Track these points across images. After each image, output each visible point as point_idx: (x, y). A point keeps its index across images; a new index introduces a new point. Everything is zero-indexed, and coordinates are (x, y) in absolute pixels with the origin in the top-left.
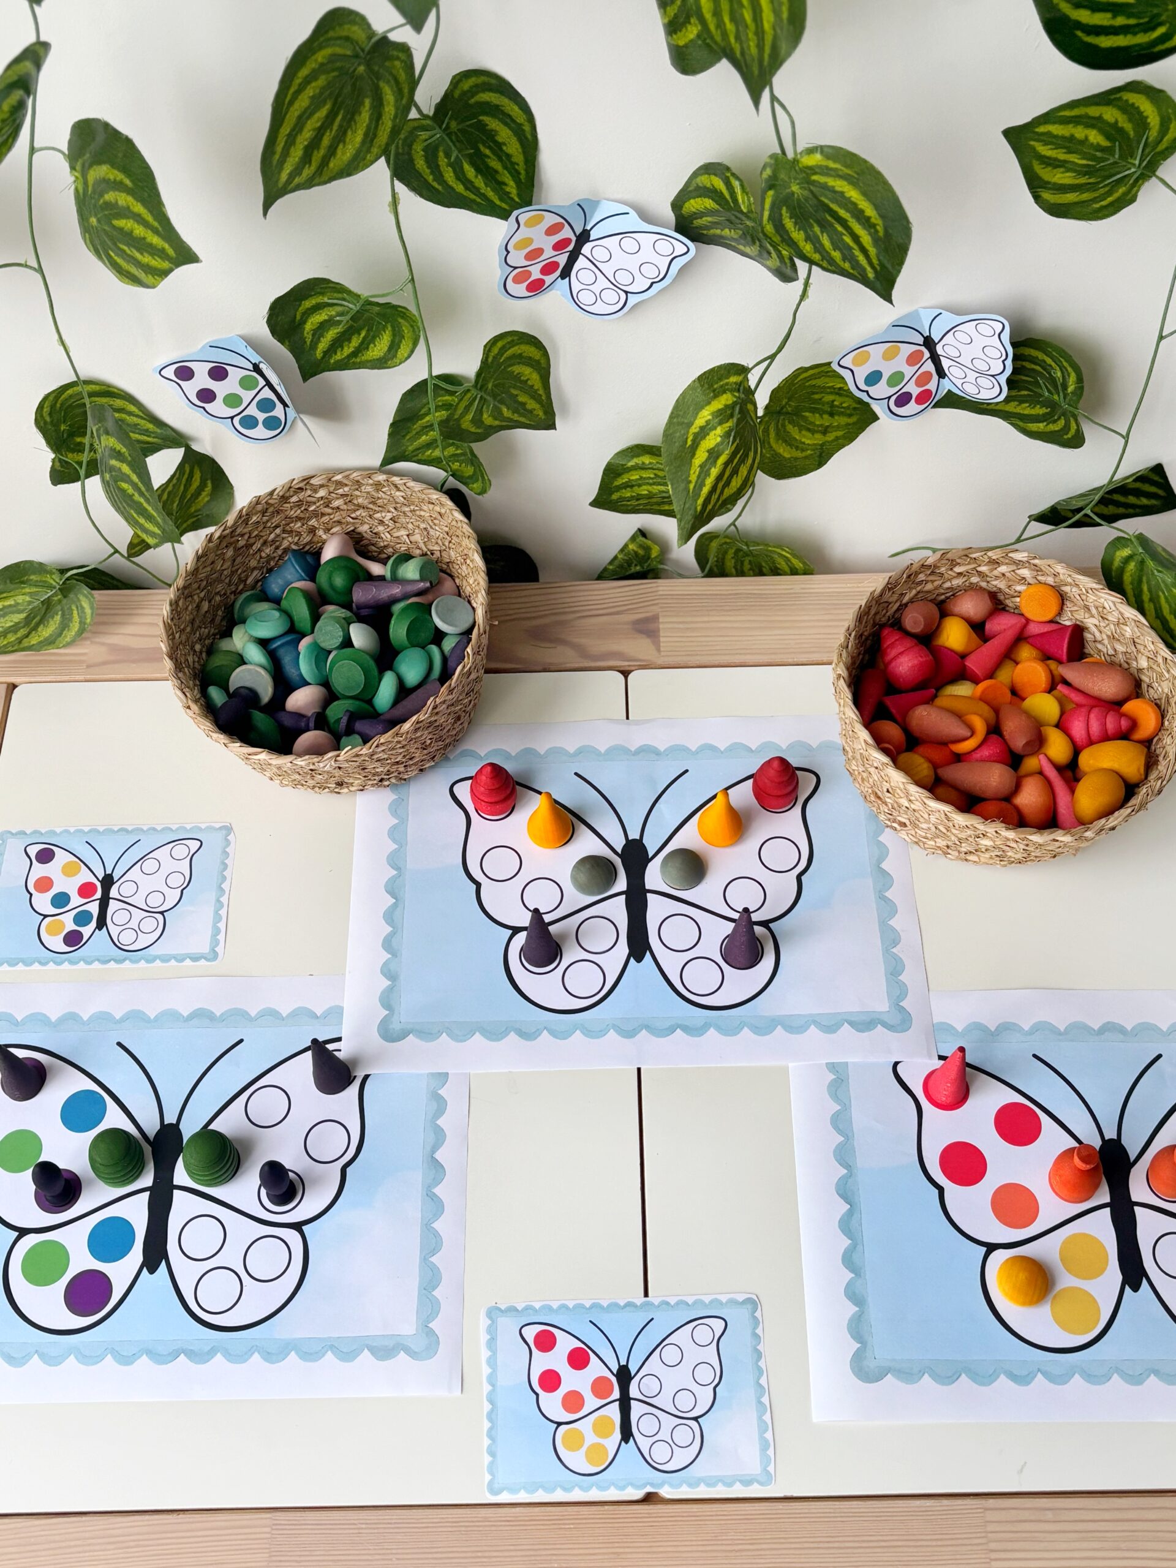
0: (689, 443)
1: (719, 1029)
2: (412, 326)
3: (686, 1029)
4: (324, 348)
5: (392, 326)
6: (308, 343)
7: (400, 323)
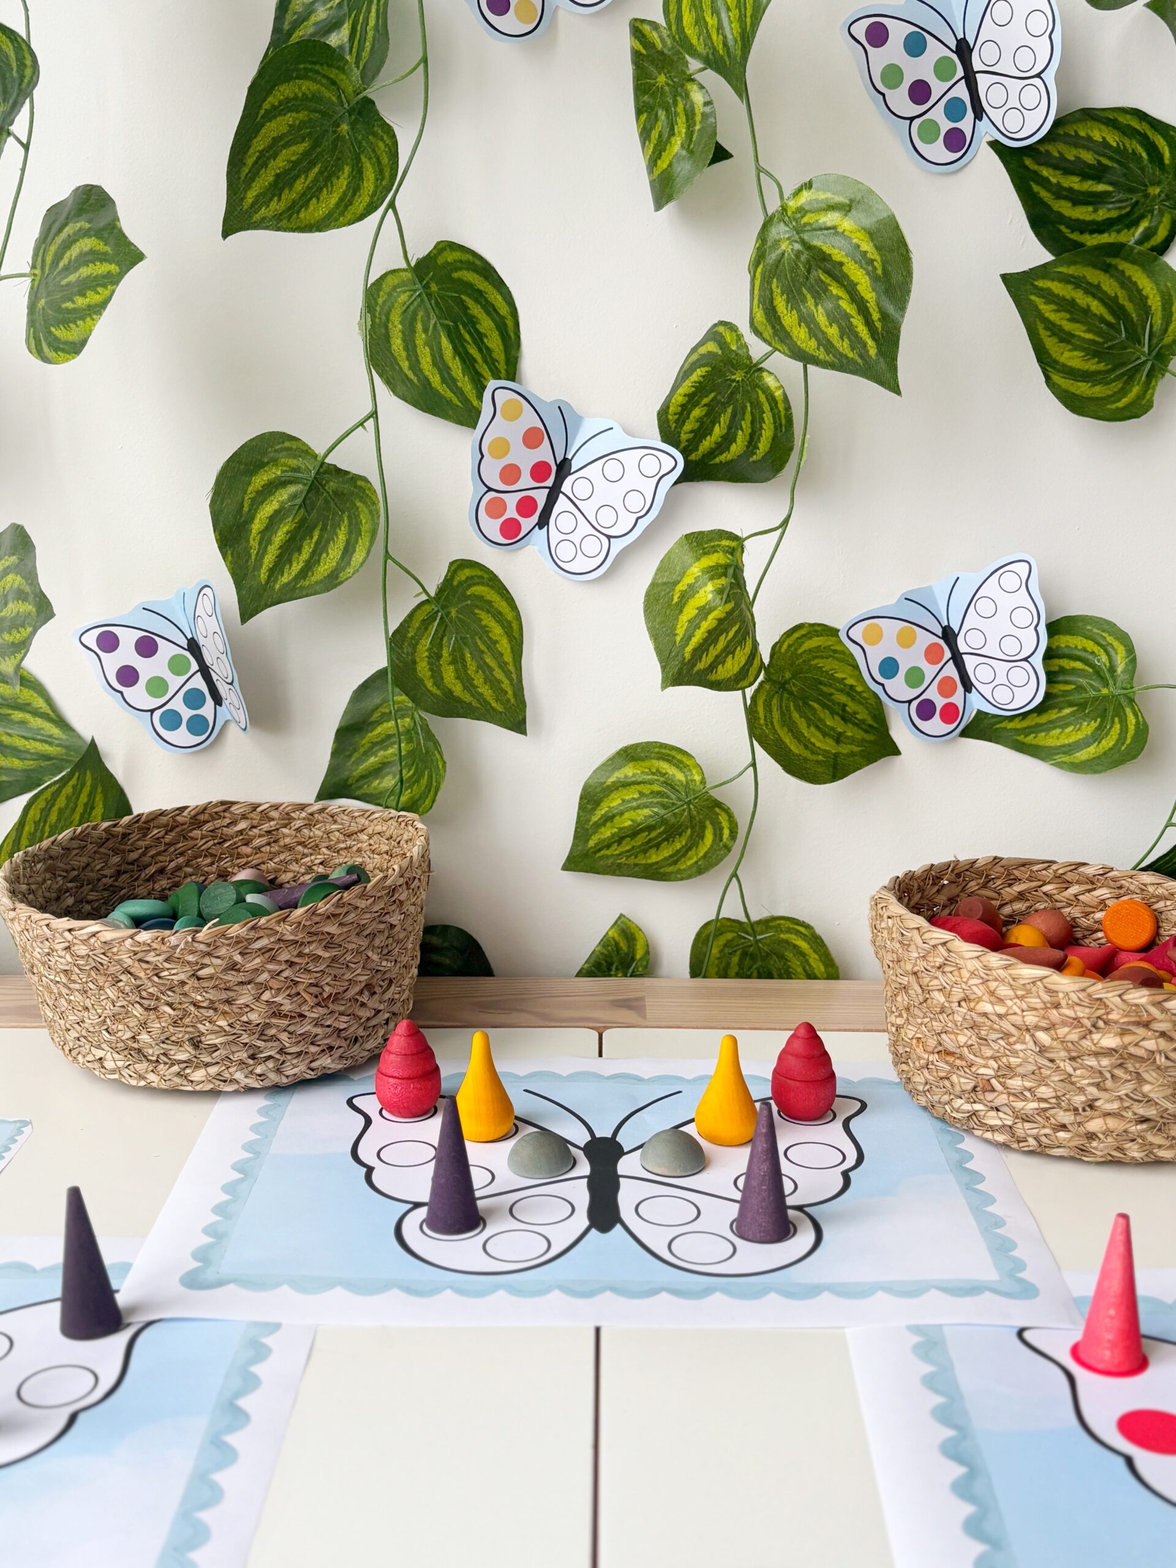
0: (676, 599)
2: (371, 512)
4: (269, 562)
5: (349, 518)
6: (253, 557)
7: (358, 508)
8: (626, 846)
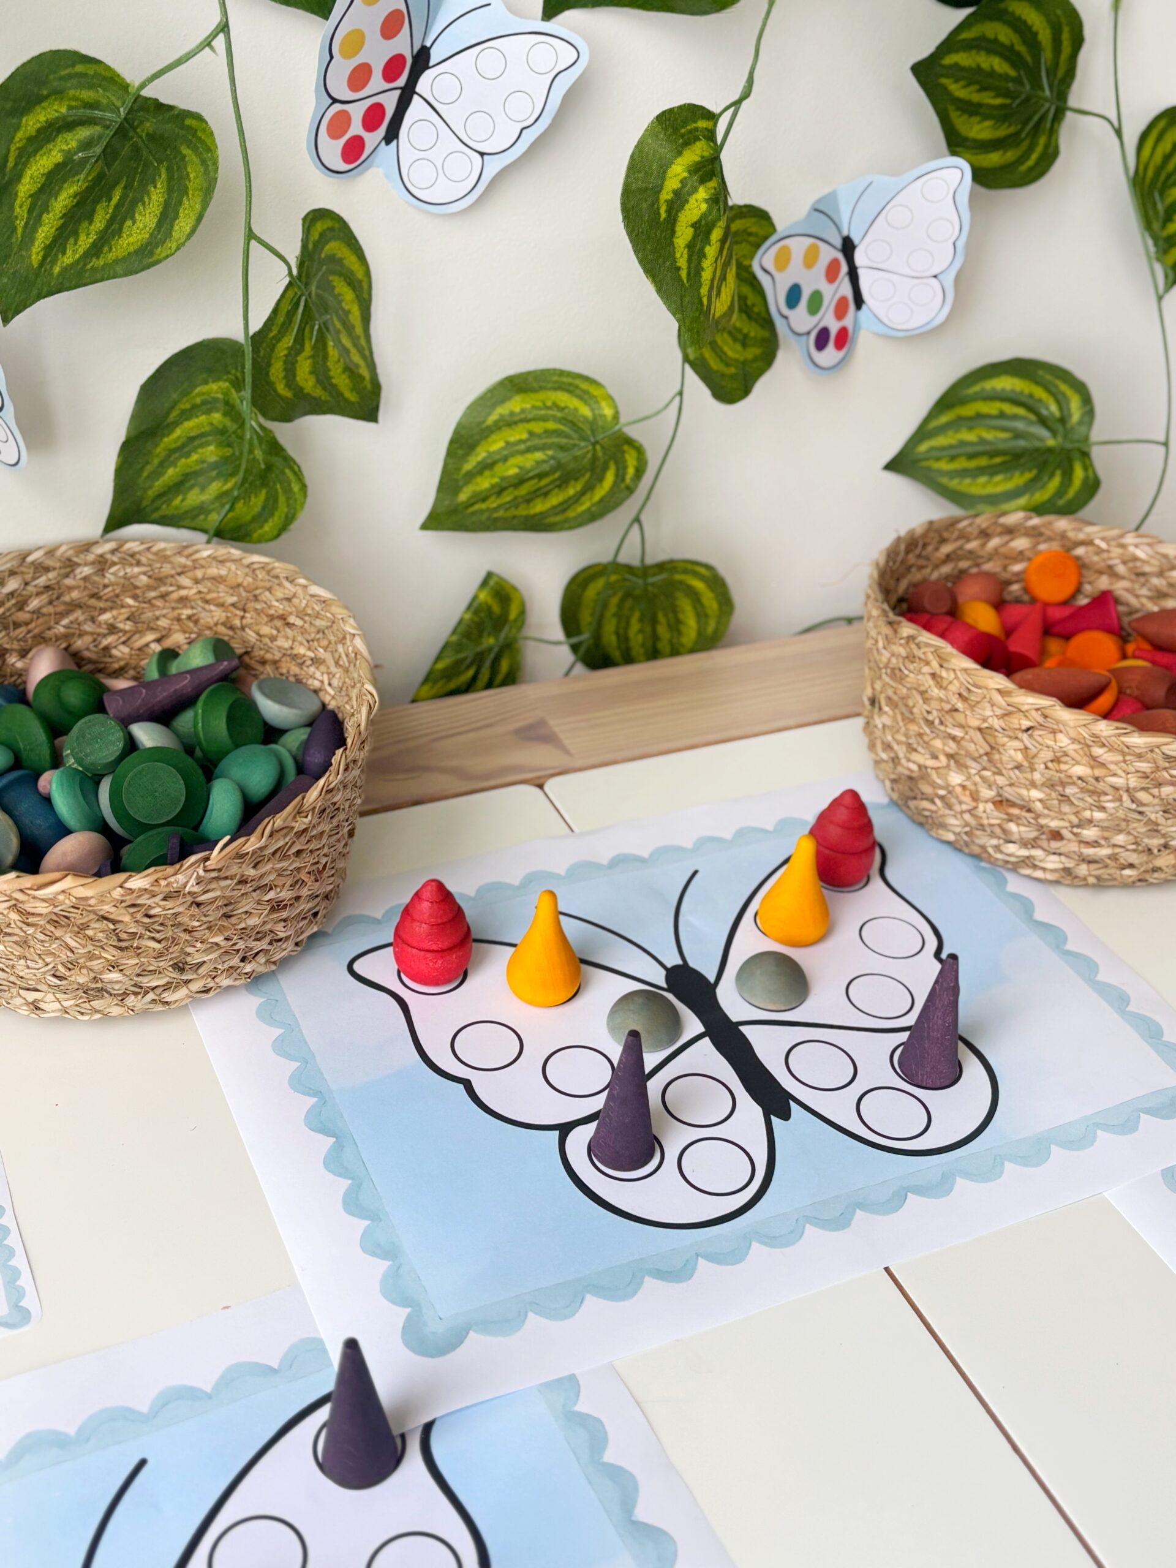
1: (968, 1175)
3: (920, 1191)
4: (46, 238)
5: (169, 170)
6: (20, 231)
7: (183, 157)
8: (507, 497)
